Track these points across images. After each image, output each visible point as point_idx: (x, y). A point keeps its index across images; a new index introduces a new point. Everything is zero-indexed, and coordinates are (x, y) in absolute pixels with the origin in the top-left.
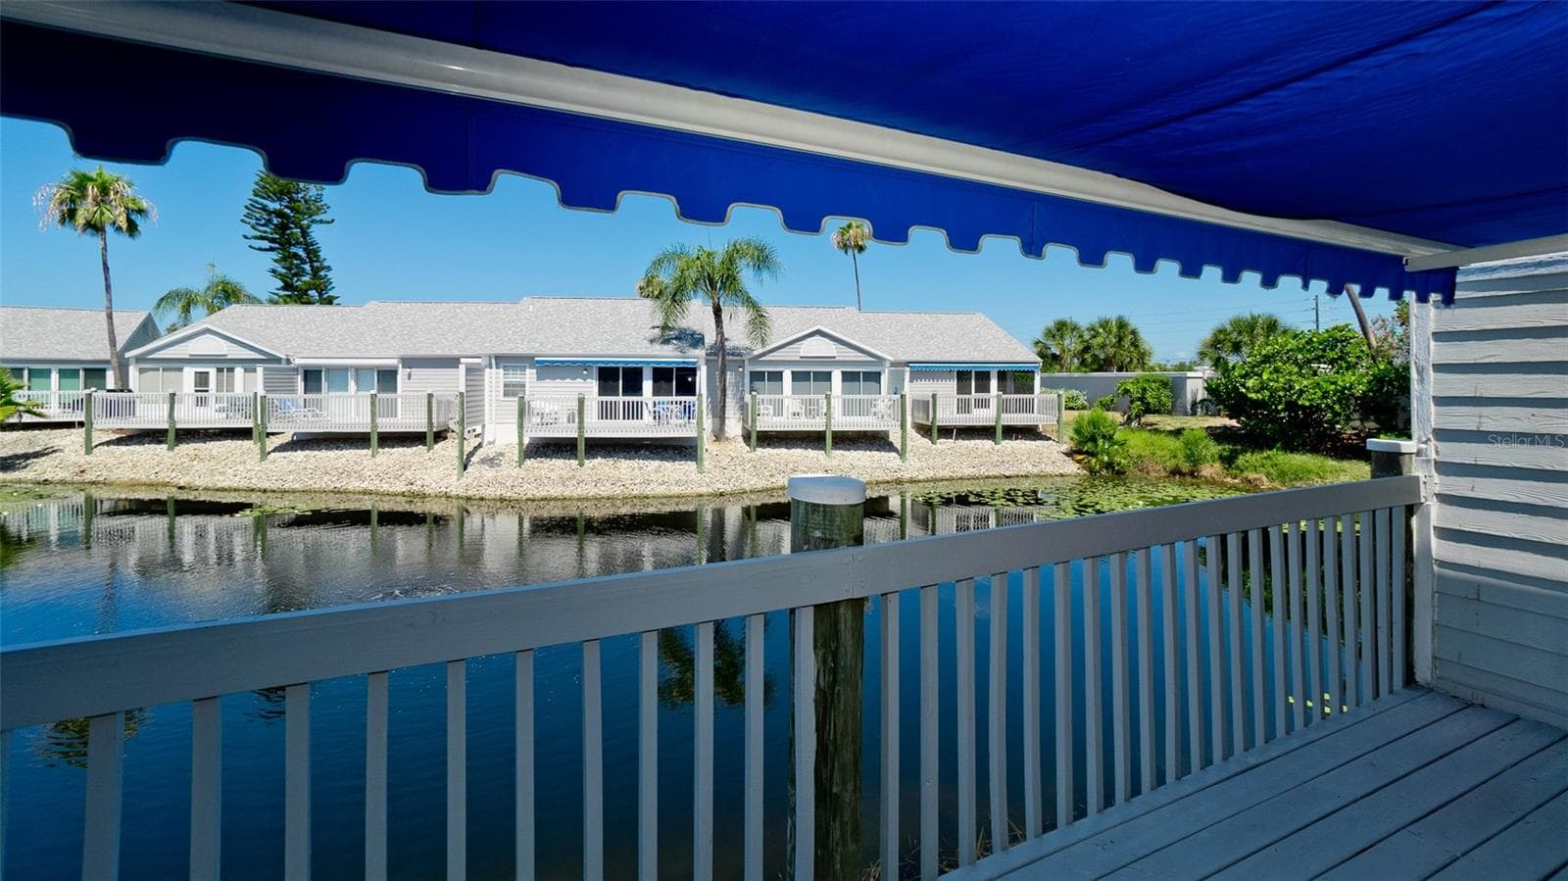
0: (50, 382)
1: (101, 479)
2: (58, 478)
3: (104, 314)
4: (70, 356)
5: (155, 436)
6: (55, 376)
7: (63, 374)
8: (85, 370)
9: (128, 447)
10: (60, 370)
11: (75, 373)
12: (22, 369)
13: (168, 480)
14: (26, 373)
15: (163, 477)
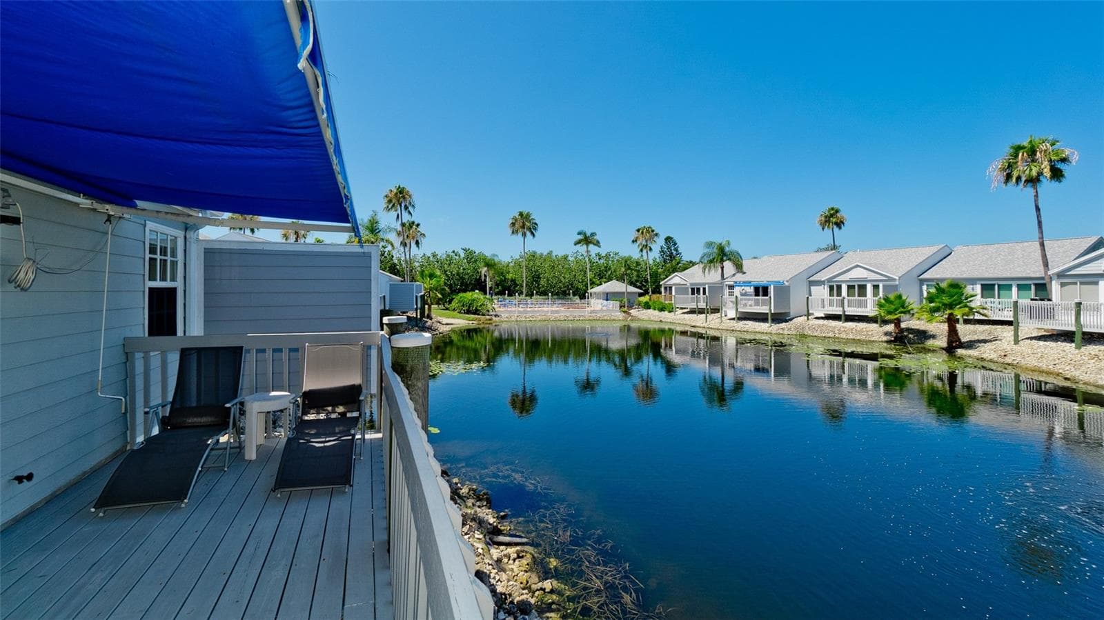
0: (1012, 293)
1: (1015, 362)
2: (990, 357)
3: (1038, 244)
4: (1024, 275)
5: (1067, 336)
6: (1014, 289)
7: (1020, 287)
8: (1036, 285)
9: (1045, 343)
10: (1018, 285)
11: (1027, 287)
12: (994, 285)
13: (1060, 371)
14: (996, 287)
15: (1059, 369)
